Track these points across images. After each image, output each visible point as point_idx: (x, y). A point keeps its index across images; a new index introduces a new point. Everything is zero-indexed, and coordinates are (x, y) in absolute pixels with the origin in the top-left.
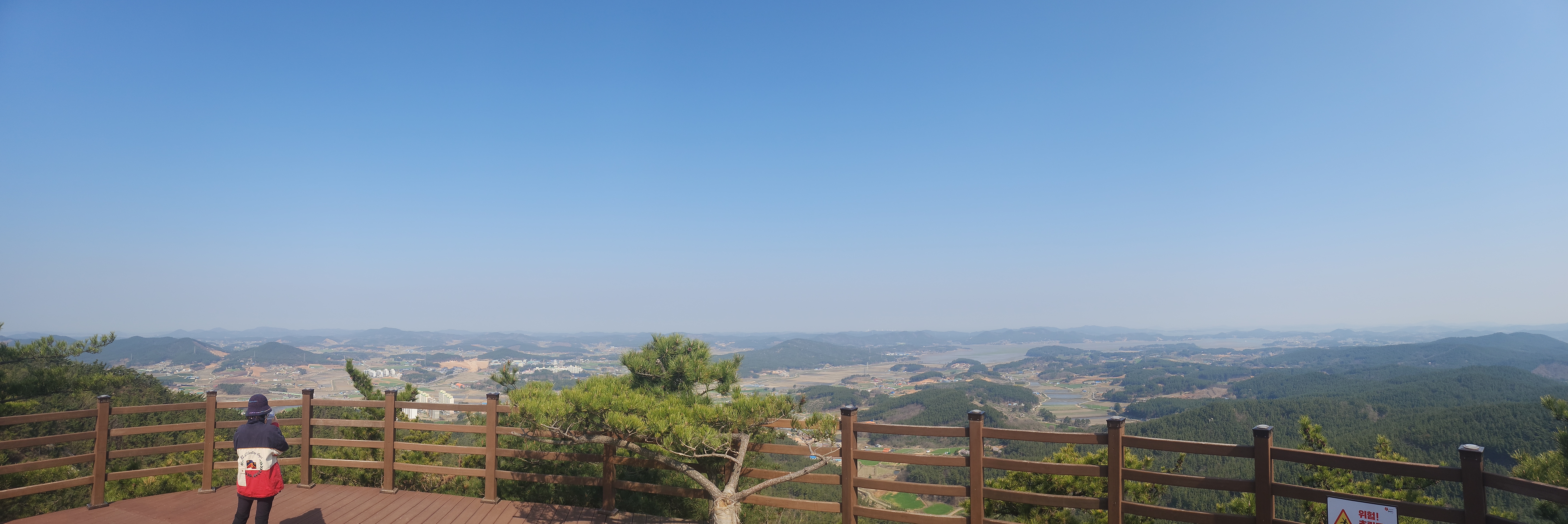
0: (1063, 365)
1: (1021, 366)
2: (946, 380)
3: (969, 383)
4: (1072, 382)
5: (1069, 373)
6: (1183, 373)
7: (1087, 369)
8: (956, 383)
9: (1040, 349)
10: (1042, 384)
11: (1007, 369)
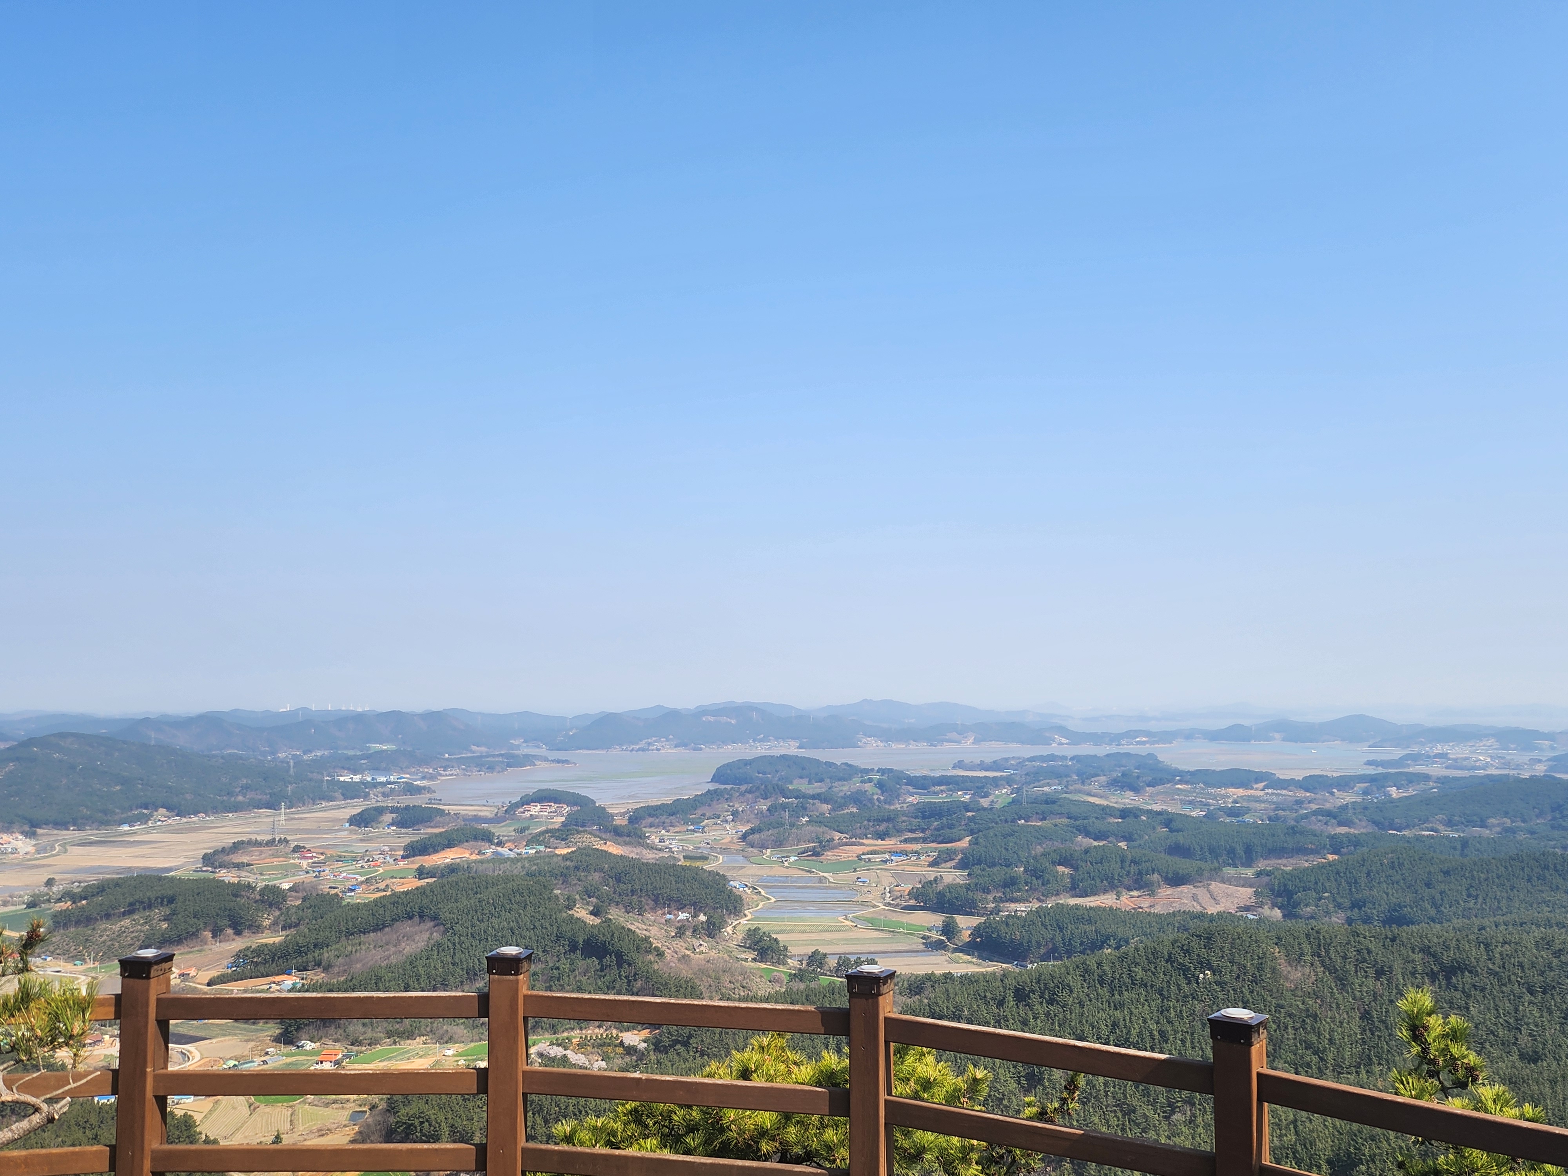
0: (805, 809)
1: (699, 812)
2: (504, 851)
3: (565, 858)
4: (829, 855)
5: (821, 830)
6: (1125, 838)
7: (869, 821)
8: (530, 859)
9: (746, 763)
10: (752, 859)
11: (663, 818)
